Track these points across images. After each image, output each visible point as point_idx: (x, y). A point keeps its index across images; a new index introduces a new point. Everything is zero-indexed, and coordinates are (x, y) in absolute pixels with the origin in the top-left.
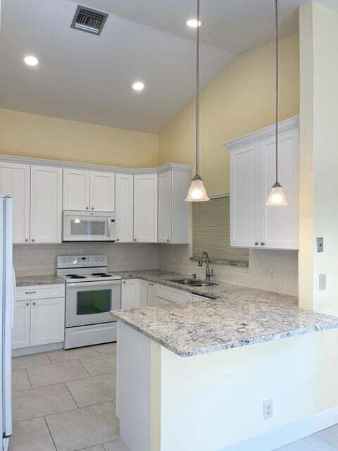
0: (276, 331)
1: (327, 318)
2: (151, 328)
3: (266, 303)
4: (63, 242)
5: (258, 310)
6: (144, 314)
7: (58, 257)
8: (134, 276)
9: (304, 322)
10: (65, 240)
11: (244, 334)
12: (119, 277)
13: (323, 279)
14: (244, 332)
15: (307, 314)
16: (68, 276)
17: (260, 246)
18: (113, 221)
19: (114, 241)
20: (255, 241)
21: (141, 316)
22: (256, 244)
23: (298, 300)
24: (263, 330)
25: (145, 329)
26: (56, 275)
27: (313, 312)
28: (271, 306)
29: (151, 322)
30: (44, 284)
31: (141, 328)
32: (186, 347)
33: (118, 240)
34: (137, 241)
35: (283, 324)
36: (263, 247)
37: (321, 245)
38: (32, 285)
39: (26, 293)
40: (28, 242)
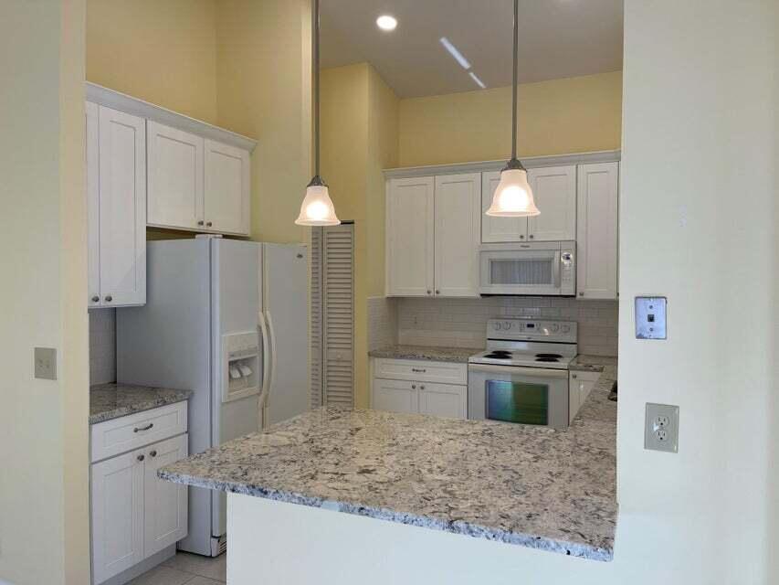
4: (482, 295)
12: (565, 366)
16: (494, 352)
18: (568, 257)
19: (572, 296)
33: (583, 295)
38: (419, 358)
39: (414, 370)
40: (432, 294)
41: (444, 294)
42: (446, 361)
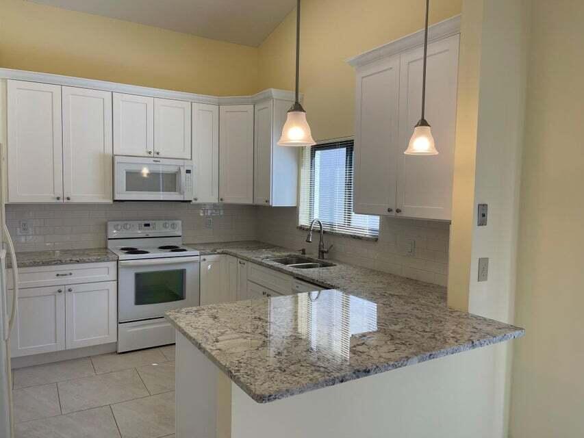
0: (412, 350)
1: (489, 325)
2: (219, 345)
3: (400, 297)
4: (114, 201)
5: (388, 310)
6: (216, 318)
7: (109, 223)
8: (218, 251)
9: (454, 332)
10: (116, 199)
11: (364, 356)
12: (197, 253)
13: (483, 264)
14: (363, 353)
15: (459, 316)
16: (123, 249)
17: (394, 213)
18: (188, 172)
19: (190, 201)
20: (388, 206)
21: (211, 321)
22: (389, 210)
23: (446, 294)
24: (393, 348)
25: (208, 347)
26: (106, 248)
27: (467, 314)
28: (407, 302)
29: (223, 334)
30: (84, 262)
31: (203, 345)
32: (266, 385)
33: (196, 199)
34: (225, 201)
35: (423, 337)
36: (399, 215)
37: (484, 215)
38: (66, 263)
39: (58, 275)
40: (61, 201)
41: (74, 200)
42: (96, 262)
